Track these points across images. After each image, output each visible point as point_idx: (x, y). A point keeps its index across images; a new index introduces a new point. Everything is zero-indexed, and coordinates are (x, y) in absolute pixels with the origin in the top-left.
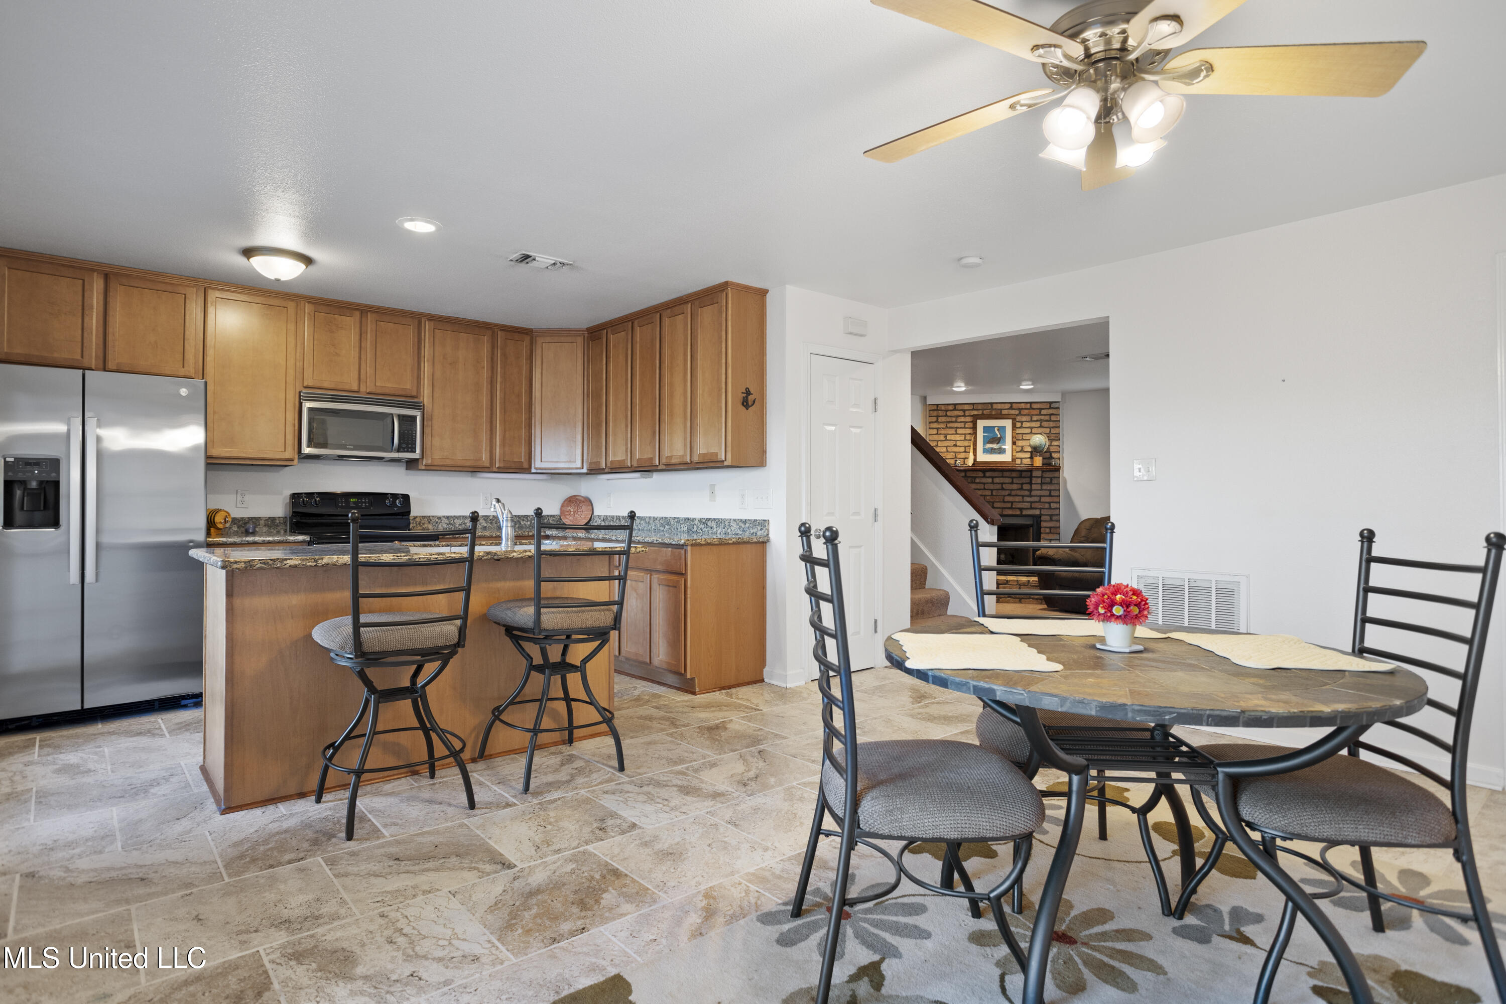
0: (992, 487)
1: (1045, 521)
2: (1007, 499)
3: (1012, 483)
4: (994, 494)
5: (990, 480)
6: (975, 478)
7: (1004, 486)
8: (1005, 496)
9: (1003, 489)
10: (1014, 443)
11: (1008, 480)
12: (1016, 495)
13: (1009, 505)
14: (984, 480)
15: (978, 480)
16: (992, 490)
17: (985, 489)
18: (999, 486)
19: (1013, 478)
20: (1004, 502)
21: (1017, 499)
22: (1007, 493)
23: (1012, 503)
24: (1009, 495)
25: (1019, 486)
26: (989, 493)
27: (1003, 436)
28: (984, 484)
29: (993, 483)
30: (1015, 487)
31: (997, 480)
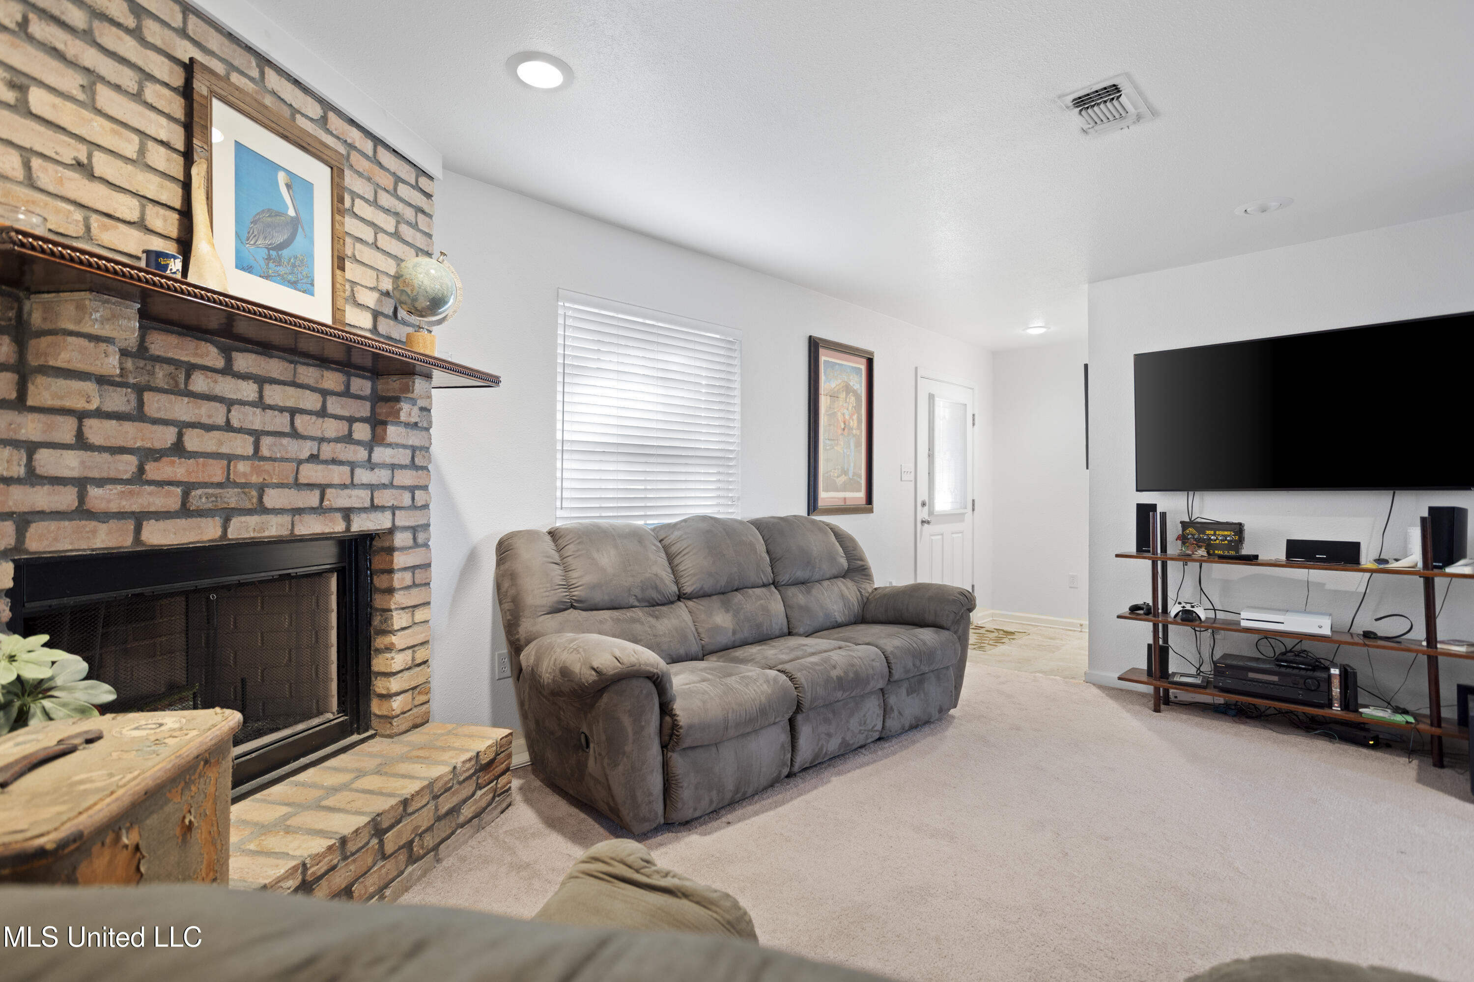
0: (256, 419)
1: (403, 549)
2: (311, 473)
3: (322, 413)
4: (265, 451)
5: (249, 390)
6: (191, 368)
7: (299, 420)
8: (300, 462)
9: (295, 434)
10: (339, 262)
11: (312, 401)
12: (334, 461)
13: (312, 499)
14: (227, 387)
15: (200, 383)
16: (257, 435)
17: (228, 427)
18: (281, 422)
19: (325, 393)
20: (297, 485)
21: (338, 474)
22: (306, 449)
23: (323, 488)
24: (314, 458)
25: (341, 428)
26: (242, 445)
27: (303, 216)
28: (229, 403)
29: (260, 404)
30: (332, 428)
31: (274, 395)
